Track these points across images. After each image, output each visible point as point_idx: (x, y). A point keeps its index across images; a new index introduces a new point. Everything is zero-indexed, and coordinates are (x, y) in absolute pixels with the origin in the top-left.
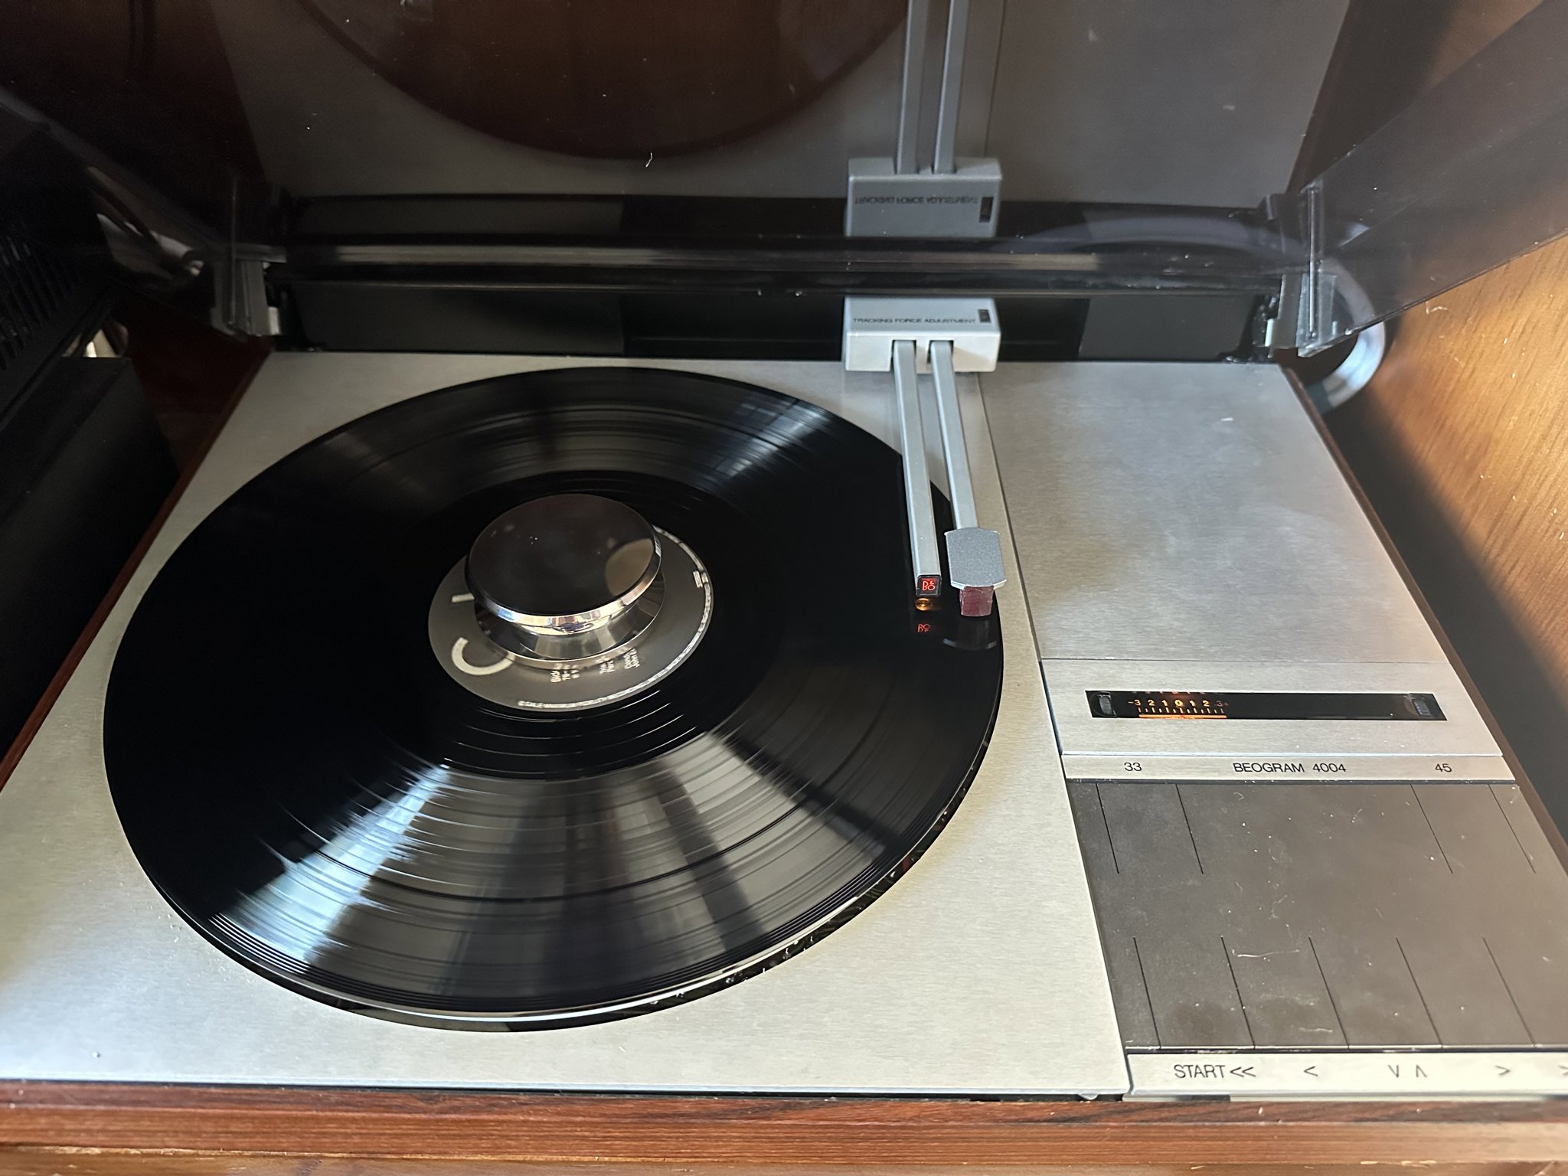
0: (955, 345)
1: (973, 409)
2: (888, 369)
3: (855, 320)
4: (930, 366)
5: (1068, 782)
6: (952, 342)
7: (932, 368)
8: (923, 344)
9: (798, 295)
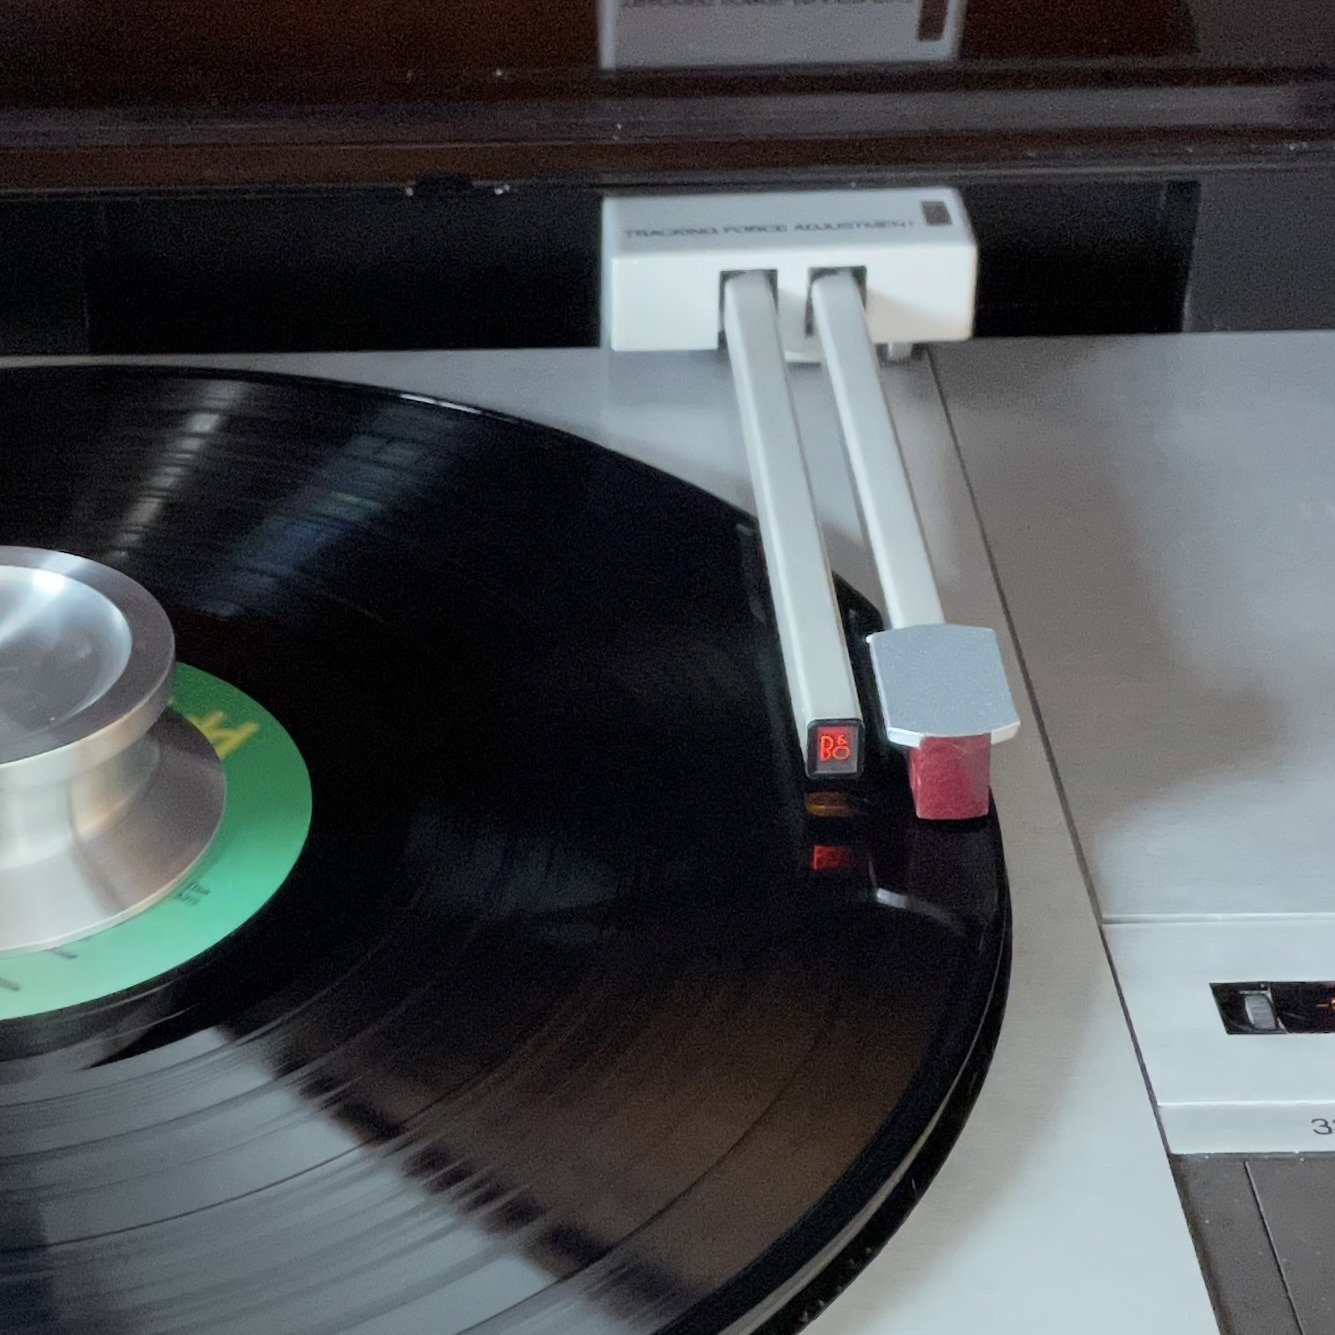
0: (871, 281)
1: (925, 429)
2: (713, 344)
3: (629, 233)
4: (810, 341)
5: (1175, 1161)
6: (859, 274)
7: (819, 348)
8: (793, 283)
9: (499, 192)
